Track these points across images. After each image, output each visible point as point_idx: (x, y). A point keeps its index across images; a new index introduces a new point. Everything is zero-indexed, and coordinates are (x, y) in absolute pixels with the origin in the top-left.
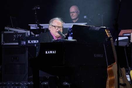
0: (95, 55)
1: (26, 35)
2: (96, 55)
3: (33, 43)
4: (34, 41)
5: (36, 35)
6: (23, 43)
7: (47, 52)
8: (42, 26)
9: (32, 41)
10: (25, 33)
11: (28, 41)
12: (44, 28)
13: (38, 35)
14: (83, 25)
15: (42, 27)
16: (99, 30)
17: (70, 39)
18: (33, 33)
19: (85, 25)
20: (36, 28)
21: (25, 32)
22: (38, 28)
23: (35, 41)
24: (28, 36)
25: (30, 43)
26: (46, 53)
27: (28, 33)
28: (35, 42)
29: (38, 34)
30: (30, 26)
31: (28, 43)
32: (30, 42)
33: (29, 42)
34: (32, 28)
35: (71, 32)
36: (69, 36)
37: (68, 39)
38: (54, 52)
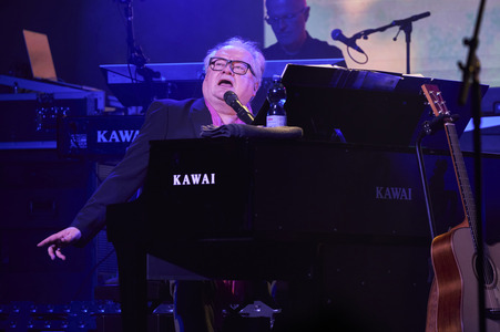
0: (378, 192)
1: (90, 111)
2: (383, 192)
3: (117, 140)
4: (121, 132)
5: (132, 111)
6: (76, 143)
7: (181, 180)
8: (155, 70)
9: (114, 133)
10: (86, 99)
11: (99, 132)
12: (163, 79)
13: (140, 108)
14: (329, 66)
15: (158, 75)
16: (394, 86)
17: (275, 123)
18: (120, 101)
19: (336, 67)
20: (129, 81)
21: (83, 97)
22: (140, 78)
23: (127, 132)
24: (98, 111)
25: (105, 140)
26: (176, 181)
27: (96, 100)
28: (126, 136)
29: (137, 105)
30: (105, 71)
31: (99, 140)
32: (107, 136)
33: (101, 137)
34: (113, 79)
35: (280, 95)
36: (271, 114)
37: (265, 125)
38: (210, 180)
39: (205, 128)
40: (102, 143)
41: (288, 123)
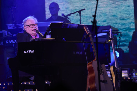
0: (74, 53)
1: (4, 36)
2: (75, 53)
3: (11, 43)
4: (11, 41)
5: (14, 35)
6: (1, 44)
7: (26, 52)
9: (10, 41)
10: (3, 33)
13: (16, 35)
14: (61, 23)
15: (20, 26)
16: (77, 27)
17: (48, 37)
18: (11, 33)
19: (63, 23)
20: (13, 28)
22: (16, 27)
24: (6, 36)
25: (8, 43)
26: (25, 52)
27: (5, 33)
28: (13, 42)
29: (15, 34)
30: (7, 26)
32: (8, 42)
33: (7, 42)
34: (9, 28)
35: (49, 30)
36: (47, 35)
37: (46, 38)
38: (33, 52)
39: (31, 39)
40: (7, 44)
41: (52, 37)
